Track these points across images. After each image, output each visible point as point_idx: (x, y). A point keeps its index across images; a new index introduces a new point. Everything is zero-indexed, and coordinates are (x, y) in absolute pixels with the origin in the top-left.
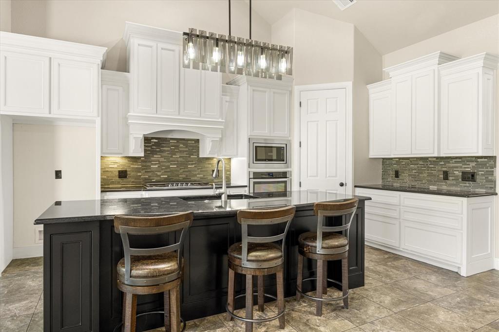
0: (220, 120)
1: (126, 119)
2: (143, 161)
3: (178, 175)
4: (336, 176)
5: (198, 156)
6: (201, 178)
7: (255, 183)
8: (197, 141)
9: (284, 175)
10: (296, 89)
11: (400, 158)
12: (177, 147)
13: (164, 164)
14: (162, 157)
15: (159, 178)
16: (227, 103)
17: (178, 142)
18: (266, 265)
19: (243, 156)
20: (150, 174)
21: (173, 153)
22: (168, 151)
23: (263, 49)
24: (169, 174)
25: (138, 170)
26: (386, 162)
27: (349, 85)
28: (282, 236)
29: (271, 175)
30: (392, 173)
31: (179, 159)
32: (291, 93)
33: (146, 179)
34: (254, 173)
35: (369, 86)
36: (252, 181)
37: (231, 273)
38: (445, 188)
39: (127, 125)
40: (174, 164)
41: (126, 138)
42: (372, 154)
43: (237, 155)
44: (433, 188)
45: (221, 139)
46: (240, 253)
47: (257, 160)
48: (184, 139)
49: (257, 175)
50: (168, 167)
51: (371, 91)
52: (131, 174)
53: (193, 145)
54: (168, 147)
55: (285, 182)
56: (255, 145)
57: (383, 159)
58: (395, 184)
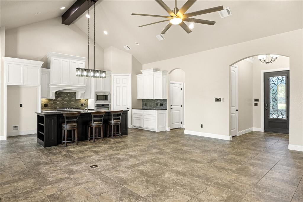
0: (84, 86)
1: (49, 85)
2: (54, 100)
3: (67, 106)
4: (126, 105)
5: (75, 99)
6: (76, 107)
7: (97, 108)
8: (75, 93)
9: (108, 105)
10: (112, 75)
11: (147, 99)
12: (67, 95)
13: (62, 101)
14: (61, 99)
15: (60, 107)
16: (87, 79)
17: (67, 93)
18: (98, 125)
19: (93, 99)
20: (57, 105)
21: (66, 97)
22: (64, 96)
23: (98, 71)
24: (64, 105)
25: (52, 104)
26: (143, 100)
27: (130, 75)
28: (102, 118)
29: (103, 105)
30: (145, 104)
31: (68, 100)
32: (111, 76)
33: (55, 107)
34: (97, 105)
35: (137, 75)
36: (96, 107)
37: (89, 128)
38: (157, 108)
39: (49, 87)
40: (66, 102)
41: (49, 92)
42: (138, 98)
43: (90, 98)
44: (154, 109)
45: (85, 93)
46: (92, 122)
47: (98, 100)
48: (70, 92)
49: (98, 105)
50: (63, 103)
51: (138, 77)
52: (49, 105)
53: (73, 94)
54: (64, 95)
55: (109, 108)
56: (97, 95)
57: (143, 99)
58: (146, 108)
